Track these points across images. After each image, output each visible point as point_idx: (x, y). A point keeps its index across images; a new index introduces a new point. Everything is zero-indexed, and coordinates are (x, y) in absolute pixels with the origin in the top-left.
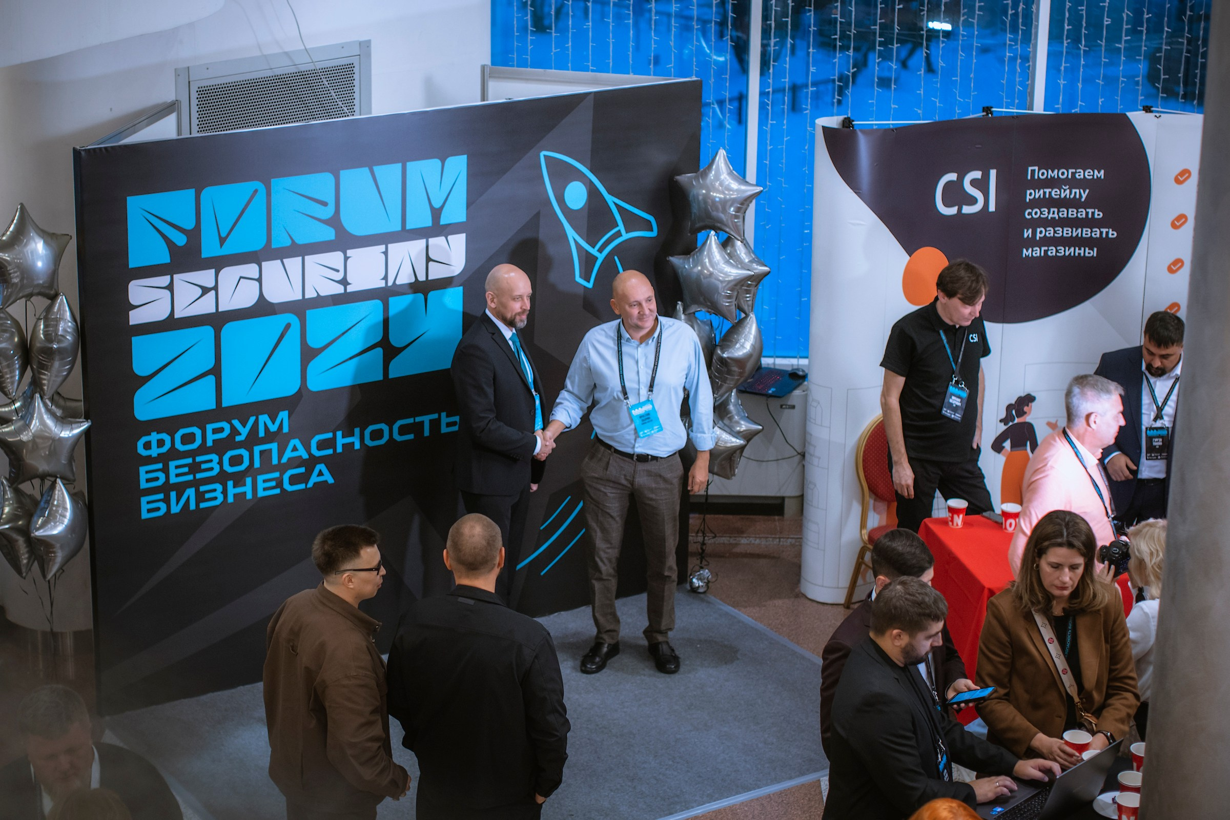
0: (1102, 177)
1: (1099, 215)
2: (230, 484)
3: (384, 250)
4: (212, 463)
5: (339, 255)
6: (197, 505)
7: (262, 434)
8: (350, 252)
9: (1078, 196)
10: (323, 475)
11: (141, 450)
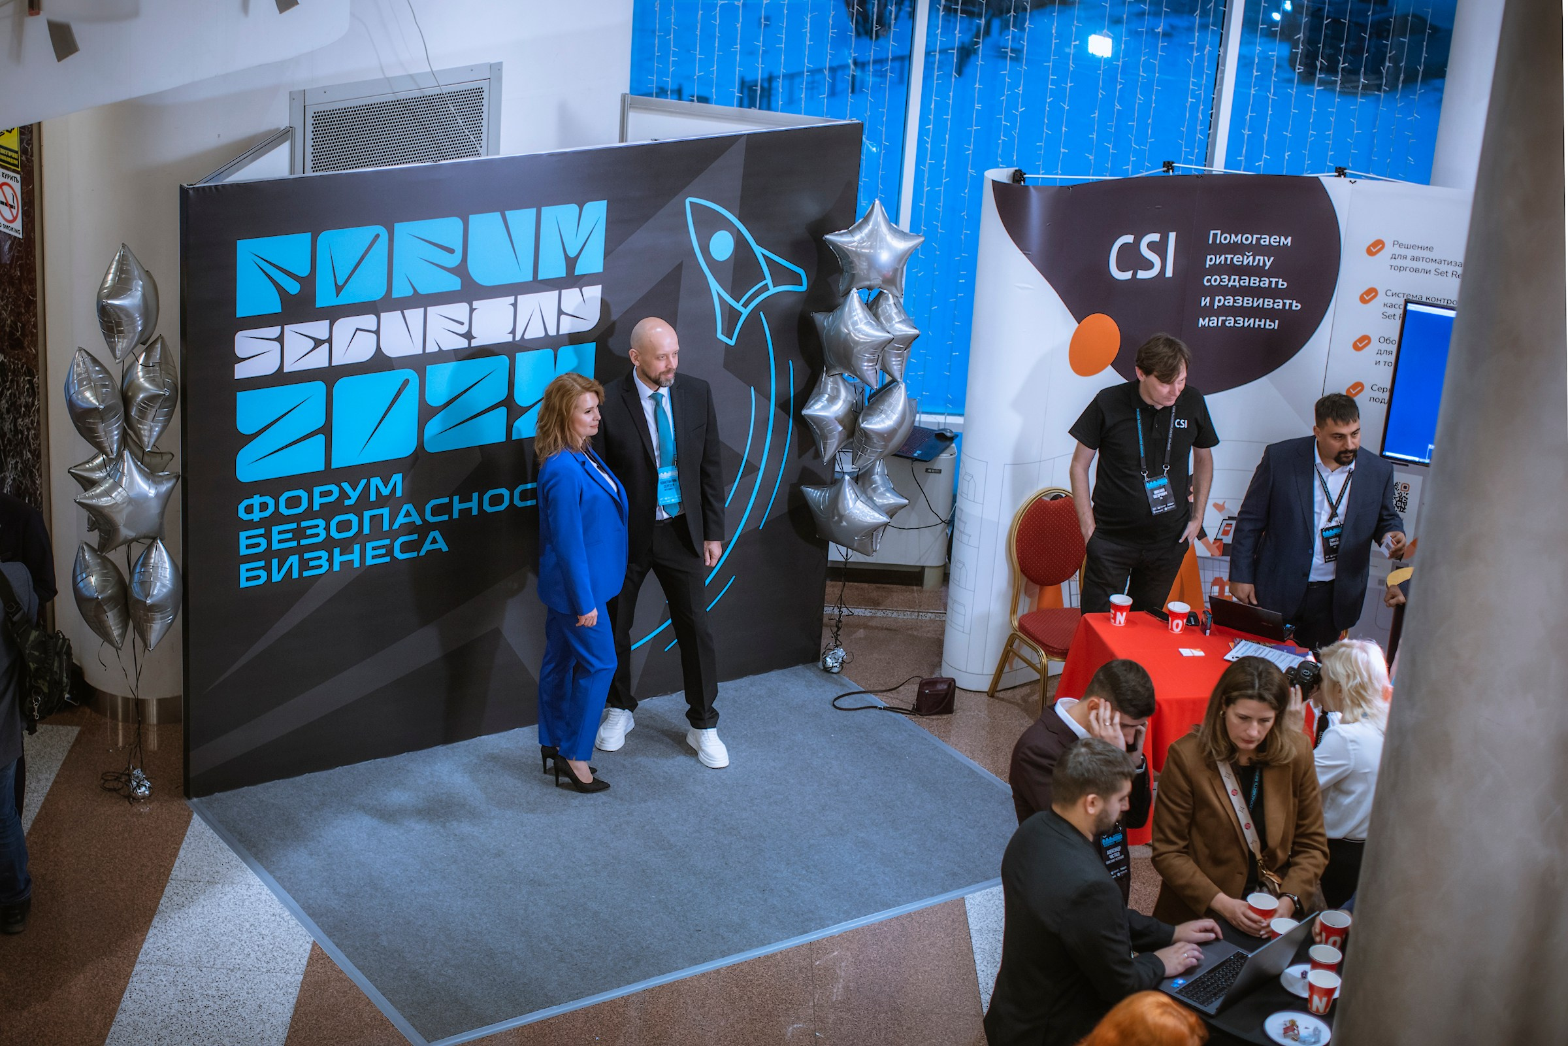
0: (1289, 245)
1: (1282, 284)
2: (337, 551)
3: (513, 302)
4: (318, 529)
5: (464, 307)
6: (300, 573)
7: (373, 498)
8: (476, 304)
9: (1261, 264)
10: (437, 542)
11: (242, 514)
